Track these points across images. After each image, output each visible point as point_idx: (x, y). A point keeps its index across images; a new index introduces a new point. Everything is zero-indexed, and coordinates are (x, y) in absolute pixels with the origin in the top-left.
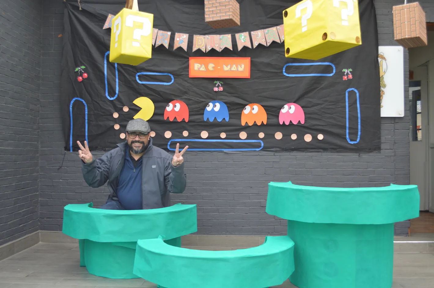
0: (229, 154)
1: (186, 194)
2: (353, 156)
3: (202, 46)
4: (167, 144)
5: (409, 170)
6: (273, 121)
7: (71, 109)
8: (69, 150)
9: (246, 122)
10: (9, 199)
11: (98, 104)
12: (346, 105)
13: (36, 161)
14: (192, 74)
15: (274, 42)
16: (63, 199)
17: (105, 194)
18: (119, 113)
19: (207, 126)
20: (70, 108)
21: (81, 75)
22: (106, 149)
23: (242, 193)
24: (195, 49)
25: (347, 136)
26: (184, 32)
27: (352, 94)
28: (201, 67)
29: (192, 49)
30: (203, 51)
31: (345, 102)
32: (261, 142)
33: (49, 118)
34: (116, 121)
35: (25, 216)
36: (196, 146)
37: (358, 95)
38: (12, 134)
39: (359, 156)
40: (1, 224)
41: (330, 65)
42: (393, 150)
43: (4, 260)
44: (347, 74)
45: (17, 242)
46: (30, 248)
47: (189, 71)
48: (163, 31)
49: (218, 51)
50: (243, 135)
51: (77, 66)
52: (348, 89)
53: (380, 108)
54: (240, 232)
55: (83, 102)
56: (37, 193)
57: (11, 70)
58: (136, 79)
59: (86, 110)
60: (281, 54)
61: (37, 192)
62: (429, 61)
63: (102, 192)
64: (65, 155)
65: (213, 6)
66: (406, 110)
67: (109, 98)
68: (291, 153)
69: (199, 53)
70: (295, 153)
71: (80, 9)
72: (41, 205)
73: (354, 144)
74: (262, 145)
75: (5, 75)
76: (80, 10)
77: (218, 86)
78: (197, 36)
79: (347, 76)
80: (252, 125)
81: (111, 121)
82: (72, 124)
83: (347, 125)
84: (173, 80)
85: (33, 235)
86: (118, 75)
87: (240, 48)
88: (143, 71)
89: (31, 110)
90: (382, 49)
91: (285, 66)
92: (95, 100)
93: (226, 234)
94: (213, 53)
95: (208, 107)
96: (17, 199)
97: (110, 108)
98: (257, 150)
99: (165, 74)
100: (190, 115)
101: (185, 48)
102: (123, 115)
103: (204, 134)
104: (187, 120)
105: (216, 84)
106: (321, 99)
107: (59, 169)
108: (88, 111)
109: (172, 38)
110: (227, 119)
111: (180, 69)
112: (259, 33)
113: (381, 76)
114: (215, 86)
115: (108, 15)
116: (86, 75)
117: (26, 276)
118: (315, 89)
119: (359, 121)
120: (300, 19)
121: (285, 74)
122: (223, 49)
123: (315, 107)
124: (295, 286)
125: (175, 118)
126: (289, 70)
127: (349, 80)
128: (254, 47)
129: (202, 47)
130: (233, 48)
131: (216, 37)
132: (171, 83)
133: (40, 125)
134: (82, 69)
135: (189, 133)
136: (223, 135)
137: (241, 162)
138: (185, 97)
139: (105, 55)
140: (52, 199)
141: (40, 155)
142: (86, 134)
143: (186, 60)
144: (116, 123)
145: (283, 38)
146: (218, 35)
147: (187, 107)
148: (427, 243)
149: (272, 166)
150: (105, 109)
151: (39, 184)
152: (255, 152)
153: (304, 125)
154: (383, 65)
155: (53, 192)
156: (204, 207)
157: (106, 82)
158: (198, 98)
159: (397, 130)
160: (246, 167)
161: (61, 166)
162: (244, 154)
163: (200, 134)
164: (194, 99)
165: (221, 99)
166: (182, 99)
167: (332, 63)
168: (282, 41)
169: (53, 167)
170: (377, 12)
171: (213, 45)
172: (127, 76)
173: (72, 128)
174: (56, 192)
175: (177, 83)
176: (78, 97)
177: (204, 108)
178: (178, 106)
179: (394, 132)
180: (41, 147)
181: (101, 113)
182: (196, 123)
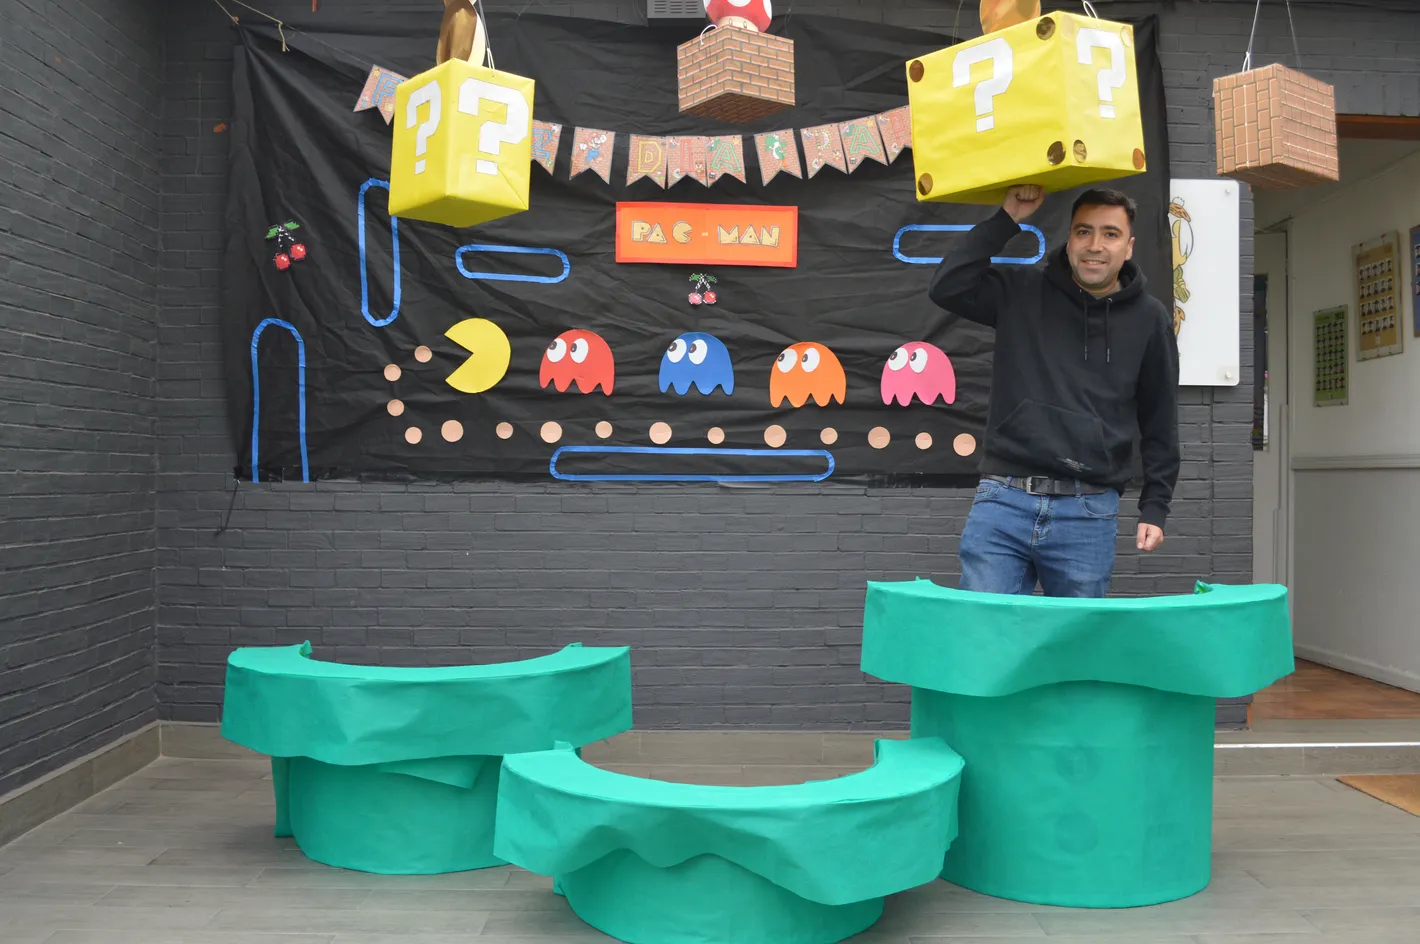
0: (733, 492)
1: (606, 610)
3: (655, 168)
4: (549, 461)
5: (1252, 538)
6: (865, 393)
7: (254, 352)
8: (250, 477)
9: (785, 397)
10: (75, 627)
11: (339, 337)
13: (147, 511)
14: (626, 252)
15: (868, 163)
16: (229, 626)
18: (404, 366)
19: (670, 407)
20: (253, 349)
21: (286, 250)
22: (363, 474)
23: (770, 608)
24: (633, 177)
26: (604, 126)
28: (651, 233)
29: (624, 177)
30: (659, 184)
32: (829, 455)
33: (185, 380)
34: (393, 390)
35: (119, 678)
36: (635, 466)
38: (83, 429)
41: (1031, 233)
42: (1208, 482)
45: (99, 757)
46: (135, 774)
47: (614, 242)
49: (703, 187)
50: (775, 436)
51: (273, 223)
54: (766, 721)
55: (294, 334)
56: (151, 609)
57: (78, 234)
58: (455, 263)
59: (302, 357)
60: (893, 200)
61: (150, 607)
62: (1290, 217)
63: (352, 603)
64: (236, 491)
66: (1242, 367)
67: (371, 320)
68: (914, 490)
69: (648, 192)
70: (925, 491)
71: (284, 48)
72: (161, 644)
74: (832, 464)
75: (63, 249)
76: (284, 50)
77: (702, 290)
78: (640, 137)
80: (803, 403)
81: (378, 389)
82: (257, 399)
84: (568, 270)
85: (140, 736)
86: (400, 252)
87: (767, 176)
88: (475, 240)
89: (132, 354)
90: (1182, 189)
91: (900, 233)
92: (329, 325)
93: (725, 728)
94: (687, 191)
95: (671, 350)
97: (376, 353)
98: (818, 479)
99: (543, 250)
100: (616, 375)
101: (604, 172)
102: (412, 371)
103: (661, 433)
104: (608, 390)
105: (696, 282)
107: (217, 534)
108: (307, 361)
109: (566, 143)
110: (728, 389)
111: (589, 236)
112: (825, 135)
113: (1174, 268)
114: (693, 291)
115: (371, 68)
116: (300, 249)
117: (151, 863)
121: (899, 256)
122: (717, 179)
125: (574, 382)
126: (911, 244)
128: (811, 175)
129: (656, 170)
130: (747, 178)
131: (699, 143)
132: (562, 278)
133: (157, 399)
134: (288, 231)
135: (615, 428)
136: (716, 436)
137: (769, 516)
139: (359, 190)
140: (197, 625)
141: (158, 492)
142: (303, 429)
143: (607, 210)
144: (394, 397)
145: (894, 151)
146: (704, 138)
147: (610, 350)
148: (1300, 748)
149: (858, 528)
150: (358, 354)
151: (157, 582)
152: (808, 486)
153: (953, 407)
154: (1182, 234)
155: (200, 604)
156: (658, 649)
157: (363, 273)
158: (641, 325)
159: (1220, 422)
160: (782, 529)
161: (224, 525)
162: (778, 490)
163: (649, 430)
164: (629, 327)
165: (710, 329)
166: (593, 327)
167: (1036, 225)
168: (891, 160)
169: (197, 528)
170: (1168, 80)
171: (686, 167)
172: (428, 254)
173: (257, 409)
174: (207, 605)
175: (581, 279)
176: (275, 317)
177: (659, 354)
178: (582, 346)
179: (1211, 428)
180: (163, 469)
181: (347, 366)
182: (636, 400)
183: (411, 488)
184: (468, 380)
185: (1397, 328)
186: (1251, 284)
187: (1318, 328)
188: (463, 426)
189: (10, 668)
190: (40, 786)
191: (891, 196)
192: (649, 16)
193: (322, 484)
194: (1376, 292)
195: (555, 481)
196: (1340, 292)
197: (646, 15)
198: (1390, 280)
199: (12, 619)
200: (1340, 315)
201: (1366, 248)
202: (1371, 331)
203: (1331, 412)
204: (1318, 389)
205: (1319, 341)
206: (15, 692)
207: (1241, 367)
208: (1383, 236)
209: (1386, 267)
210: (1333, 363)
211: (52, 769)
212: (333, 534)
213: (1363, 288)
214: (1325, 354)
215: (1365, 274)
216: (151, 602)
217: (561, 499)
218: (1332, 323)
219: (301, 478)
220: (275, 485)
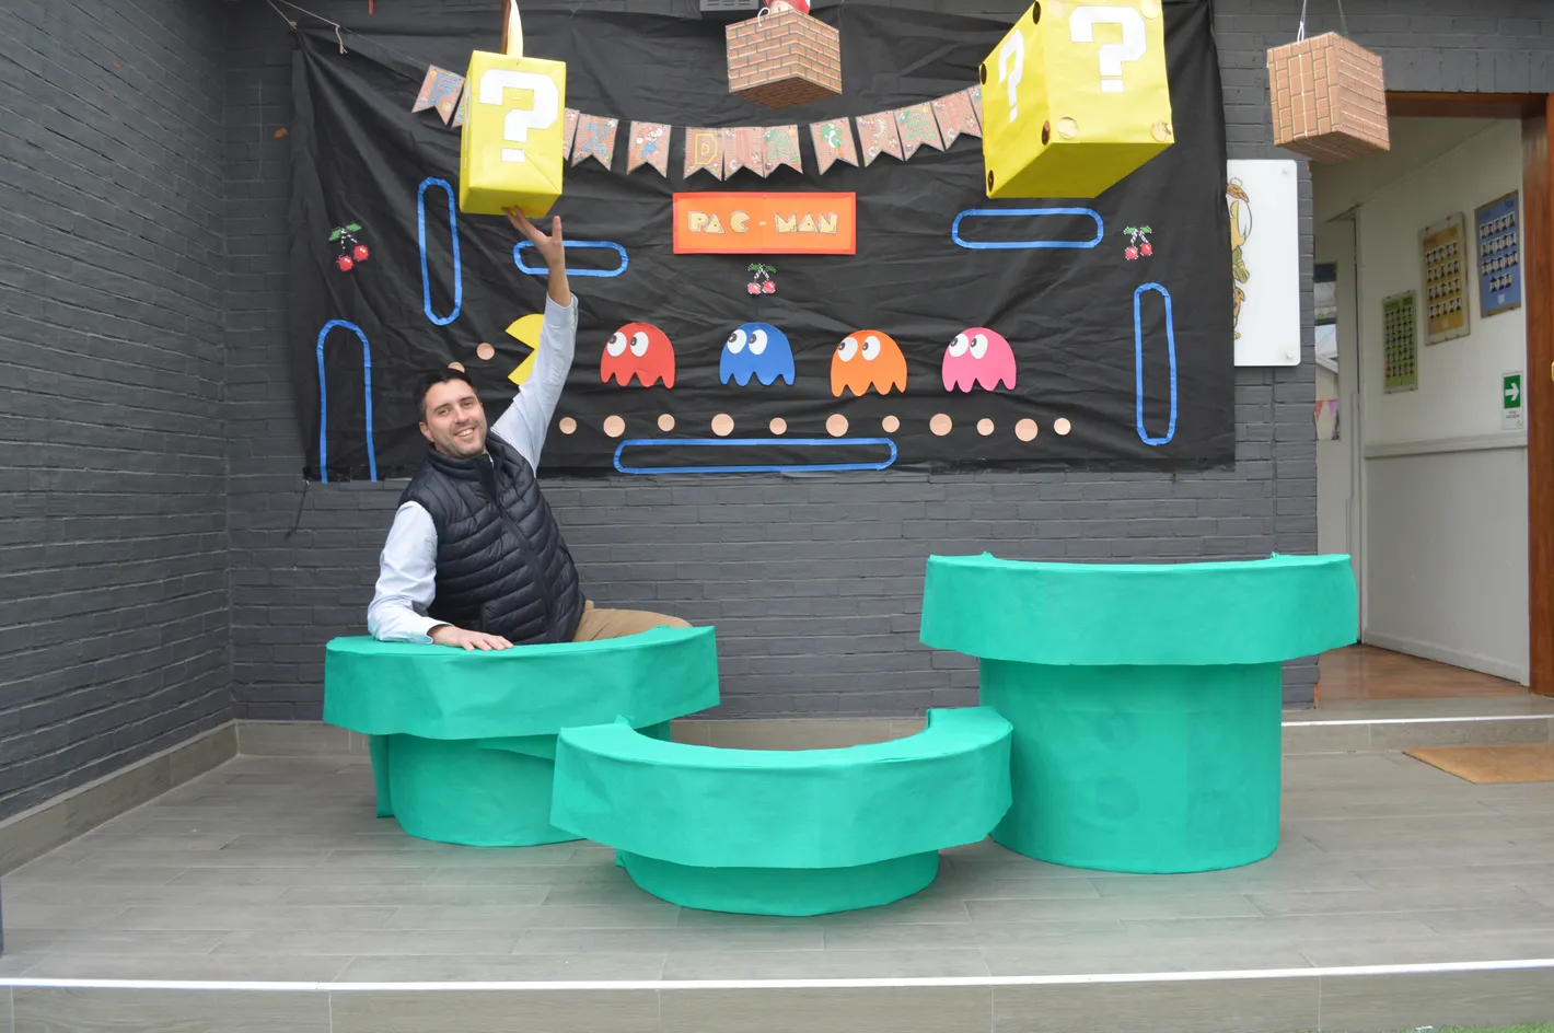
0: (796, 482)
1: (672, 602)
2: (1157, 481)
3: (711, 159)
4: (613, 455)
5: (1316, 518)
6: (925, 380)
7: (320, 354)
8: (319, 478)
9: (847, 386)
10: (149, 624)
11: (402, 336)
12: (1134, 333)
13: (219, 513)
14: (683, 243)
15: (923, 146)
16: (301, 625)
18: (466, 364)
19: (731, 398)
20: (319, 350)
21: (349, 252)
23: (836, 596)
24: (689, 170)
25: (1140, 424)
26: (659, 119)
27: (1151, 299)
28: (709, 223)
29: (682, 170)
30: (716, 175)
31: (1133, 326)
32: (891, 444)
33: (254, 383)
35: (194, 676)
36: (696, 458)
37: (1168, 302)
38: (150, 430)
39: (1174, 481)
41: (1089, 216)
42: (1270, 462)
43: (144, 805)
44: (1139, 238)
45: (175, 752)
46: (213, 771)
47: (672, 234)
48: (595, 118)
49: (759, 177)
50: (837, 425)
51: (337, 224)
52: (1141, 287)
53: (1233, 340)
54: (834, 709)
55: (358, 333)
56: (226, 609)
57: (141, 237)
58: (513, 259)
59: (367, 357)
60: (950, 184)
61: (224, 607)
62: (1358, 205)
64: (305, 492)
65: (748, 46)
66: (1304, 346)
67: (434, 319)
68: (977, 476)
69: (704, 182)
70: (988, 476)
71: (342, 50)
72: (235, 644)
73: (1160, 446)
74: (894, 452)
75: (126, 252)
76: (342, 52)
77: (761, 280)
78: (696, 130)
79: (1138, 247)
80: (864, 391)
82: (324, 400)
83: (1140, 392)
84: (626, 263)
85: (218, 733)
86: (461, 250)
87: (824, 165)
89: (201, 358)
90: (1240, 171)
91: (958, 219)
92: (393, 325)
93: (791, 716)
94: (744, 180)
96: (172, 625)
97: (440, 350)
98: (880, 467)
99: (602, 244)
100: (678, 367)
101: (662, 167)
102: (476, 368)
103: (723, 424)
104: (669, 383)
105: (754, 272)
106: (1064, 317)
107: (289, 534)
108: (372, 361)
109: (622, 138)
110: (789, 379)
111: (646, 228)
112: (881, 122)
113: (1233, 248)
114: (752, 281)
115: (426, 68)
116: (363, 250)
117: (223, 848)
118: (1046, 285)
119: (1173, 379)
121: (958, 241)
122: (773, 169)
123: (1046, 340)
124: (1010, 849)
125: (635, 376)
126: (970, 229)
127: (1142, 259)
128: (867, 165)
129: (713, 162)
130: (803, 167)
131: (754, 134)
132: (620, 271)
133: (225, 403)
134: (351, 232)
135: (677, 420)
136: (778, 426)
137: (833, 505)
138: (663, 313)
139: (418, 188)
140: (272, 624)
141: (230, 494)
142: (369, 429)
143: (663, 201)
145: (950, 137)
146: (760, 128)
147: (669, 342)
148: (1366, 725)
149: (920, 516)
150: (422, 352)
151: (230, 583)
152: (871, 474)
153: (1014, 393)
154: (1240, 213)
155: (272, 604)
156: (725, 639)
157: (425, 272)
158: (700, 316)
159: (1282, 403)
161: (294, 525)
162: (842, 479)
163: (711, 421)
164: (688, 319)
165: (769, 319)
166: (652, 319)
167: (1095, 209)
168: (948, 145)
169: (269, 529)
170: (1225, 59)
171: (742, 158)
172: (487, 252)
173: (324, 410)
174: (280, 605)
175: (638, 272)
176: (340, 318)
177: (719, 345)
178: (643, 339)
179: (1273, 409)
180: (234, 471)
181: (410, 364)
182: (697, 392)
185: (1464, 310)
186: (1313, 266)
187: (1387, 315)
189: (83, 662)
190: (117, 777)
191: (950, 180)
192: (702, 9)
193: (390, 483)
194: (1443, 275)
195: (617, 474)
196: (1408, 276)
197: (698, 7)
198: (1456, 262)
199: (85, 613)
200: (1409, 300)
201: (1431, 232)
202: (1438, 315)
203: (1401, 398)
204: (1388, 376)
205: (1388, 328)
206: (88, 686)
207: (1302, 346)
208: (1448, 218)
209: (1452, 250)
210: (1402, 350)
211: (129, 762)
213: (1429, 271)
214: (1394, 340)
215: (1431, 259)
216: (224, 602)
217: (626, 493)
218: (1401, 308)
219: (369, 478)
220: (343, 485)
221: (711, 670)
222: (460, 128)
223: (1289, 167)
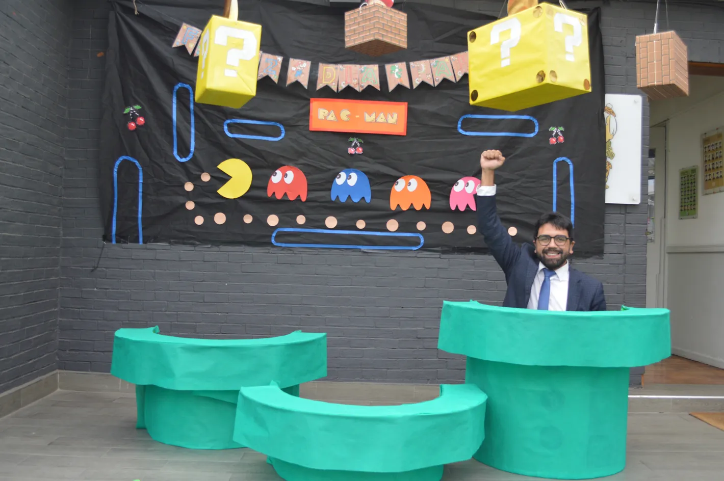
0: (369, 255)
1: (299, 316)
4: (271, 235)
5: (645, 286)
6: (441, 203)
7: (115, 174)
8: (111, 241)
9: (398, 205)
10: (14, 318)
11: (161, 167)
12: (552, 183)
13: (54, 257)
14: (314, 125)
15: (445, 81)
16: (97, 320)
17: (167, 313)
18: (194, 183)
19: (336, 208)
20: (114, 172)
21: (134, 120)
22: (172, 241)
23: (388, 317)
24: (320, 86)
26: (306, 59)
27: (562, 165)
28: (329, 115)
29: (315, 85)
30: (334, 89)
31: (552, 180)
32: (421, 236)
33: (78, 188)
34: (189, 196)
35: (37, 346)
36: (318, 240)
37: (571, 167)
38: (22, 211)
40: (2, 358)
41: (531, 120)
42: (622, 255)
44: (557, 133)
45: (24, 388)
46: (45, 398)
47: (309, 120)
48: (270, 55)
49: (357, 91)
50: (392, 225)
51: (128, 105)
52: (557, 159)
53: (605, 189)
54: (384, 377)
55: (136, 164)
56: (56, 310)
57: (23, 107)
58: (223, 129)
59: (141, 177)
60: (458, 101)
61: (55, 309)
62: (668, 119)
63: (163, 309)
64: (103, 248)
66: (643, 194)
67: (178, 158)
68: (466, 256)
69: (327, 93)
70: (471, 256)
72: (60, 329)
74: (422, 241)
75: (14, 115)
76: (136, 14)
77: (355, 146)
78: (324, 65)
79: (556, 137)
80: (408, 208)
81: (180, 195)
82: (116, 199)
84: (284, 134)
85: (48, 377)
86: (195, 122)
87: (392, 87)
88: (235, 117)
89: (50, 173)
90: (612, 100)
91: (461, 119)
92: (156, 161)
93: (362, 381)
94: (348, 93)
95: (338, 178)
96: (26, 318)
97: (181, 176)
98: (415, 248)
99: (271, 123)
100: (308, 191)
101: (305, 83)
102: (199, 186)
103: (331, 222)
104: (304, 199)
105: (352, 142)
106: (516, 173)
107: (92, 271)
108: (144, 179)
109: (285, 67)
110: (368, 199)
111: (296, 116)
112: (423, 65)
113: (607, 140)
114: (350, 147)
115: (182, 25)
116: (142, 119)
117: (49, 444)
119: (573, 208)
120: (499, 46)
121: (461, 131)
122: (362, 89)
123: (506, 185)
125: (285, 194)
126: (467, 125)
127: (559, 145)
128: (415, 86)
129: (332, 82)
130: (381, 87)
131: (355, 68)
132: (280, 138)
134: (135, 110)
135: (307, 219)
136: (361, 224)
137: (388, 268)
138: (301, 161)
139: (174, 89)
140: (80, 319)
141: (62, 247)
142: (140, 216)
143: (305, 102)
144: (190, 200)
145: (460, 75)
146: (358, 65)
147: (305, 177)
148: (670, 399)
149: (435, 276)
150: (171, 176)
151: (59, 296)
152: (409, 252)
154: (611, 122)
155: (82, 308)
157: (175, 133)
158: (322, 164)
159: (630, 224)
160: (395, 275)
161: (96, 266)
162: (393, 254)
163: (325, 219)
164: (315, 165)
165: (358, 167)
166: (296, 164)
167: (534, 117)
168: (458, 80)
169: (82, 267)
170: (605, 41)
171: (349, 81)
172: (209, 124)
173: (116, 204)
174: (86, 308)
175: (290, 139)
176: (127, 155)
177: (331, 180)
178: (291, 175)
179: (625, 227)
180: (64, 235)
181: (165, 183)
182: (318, 204)
183: (197, 248)
184: (229, 191)
186: (647, 151)
187: (682, 178)
188: (226, 216)
193: (149, 245)
194: (713, 159)
195: (274, 246)
196: (694, 158)
200: (694, 171)
201: (707, 136)
202: (710, 179)
203: (688, 222)
204: (681, 210)
205: (682, 184)
207: (641, 194)
208: (717, 129)
209: (718, 146)
210: (689, 196)
212: (155, 272)
213: (706, 156)
214: (685, 191)
215: (707, 150)
216: (56, 306)
217: (277, 257)
218: (690, 175)
219: (138, 242)
220: (124, 245)
221: (324, 357)
222: (198, 58)
223: (638, 99)
